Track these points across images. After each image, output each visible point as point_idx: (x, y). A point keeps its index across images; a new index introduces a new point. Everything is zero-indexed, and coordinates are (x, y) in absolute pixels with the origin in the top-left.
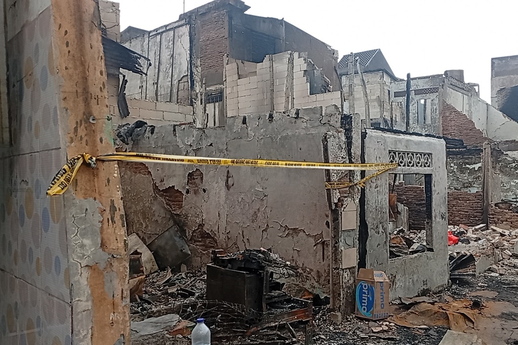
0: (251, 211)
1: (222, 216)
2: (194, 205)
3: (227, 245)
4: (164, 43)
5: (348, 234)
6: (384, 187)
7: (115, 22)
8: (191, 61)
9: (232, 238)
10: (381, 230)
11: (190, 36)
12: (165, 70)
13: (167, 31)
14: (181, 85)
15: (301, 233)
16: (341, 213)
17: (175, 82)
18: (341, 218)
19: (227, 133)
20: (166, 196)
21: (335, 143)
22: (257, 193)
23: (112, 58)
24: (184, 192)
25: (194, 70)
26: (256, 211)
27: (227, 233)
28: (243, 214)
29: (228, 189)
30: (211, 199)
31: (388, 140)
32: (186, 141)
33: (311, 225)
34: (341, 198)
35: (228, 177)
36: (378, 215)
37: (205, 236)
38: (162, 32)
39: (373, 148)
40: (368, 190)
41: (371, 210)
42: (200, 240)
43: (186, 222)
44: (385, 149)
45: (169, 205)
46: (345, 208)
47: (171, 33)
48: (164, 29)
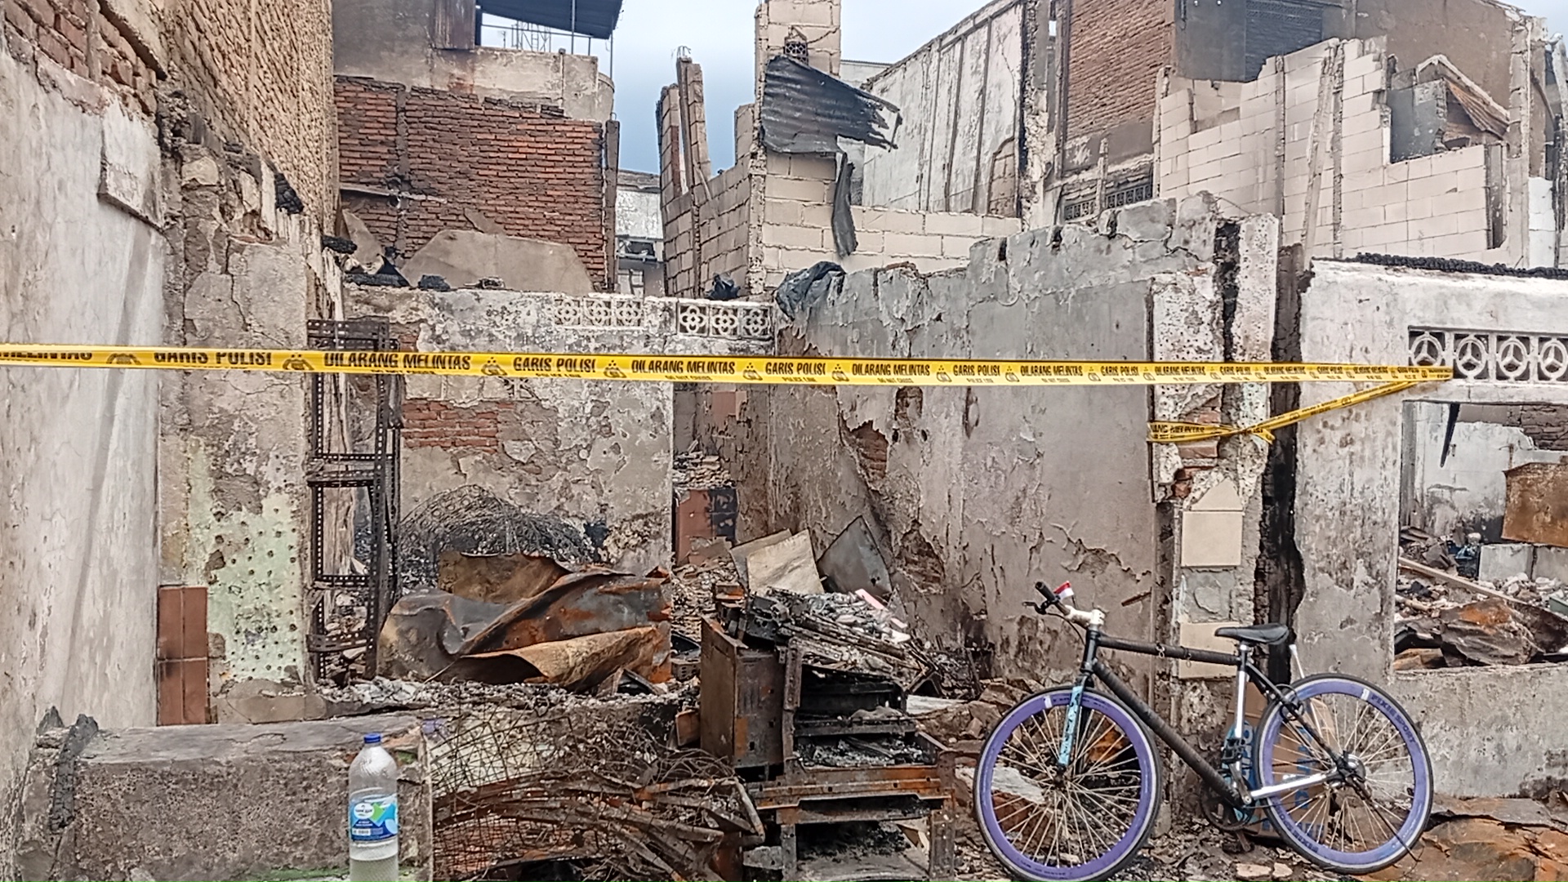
0: (1009, 493)
1: (955, 503)
2: (905, 471)
3: (962, 580)
4: (969, 61)
5: (1207, 578)
6: (1379, 443)
7: (829, 24)
8: (1023, 100)
9: (973, 562)
10: (1360, 574)
11: (1024, 34)
12: (967, 129)
13: (977, 27)
14: (999, 165)
15: (1112, 565)
16: (1181, 514)
17: (987, 158)
18: (1181, 530)
19: (970, 284)
20: (860, 445)
21: (1175, 308)
22: (1021, 448)
23: (817, 114)
24: (889, 438)
25: (1029, 123)
26: (1020, 494)
27: (964, 548)
28: (995, 502)
29: (968, 435)
30: (935, 458)
31: (1405, 294)
32: (895, 309)
33: (1134, 545)
34: (1187, 471)
35: (968, 402)
36: (1350, 529)
37: (926, 550)
38: (966, 35)
39: (1339, 320)
40: (1309, 450)
41: (1318, 512)
42: (916, 559)
43: (892, 511)
44: (1390, 324)
45: (863, 467)
46: (1195, 501)
47: (984, 31)
48: (970, 25)
